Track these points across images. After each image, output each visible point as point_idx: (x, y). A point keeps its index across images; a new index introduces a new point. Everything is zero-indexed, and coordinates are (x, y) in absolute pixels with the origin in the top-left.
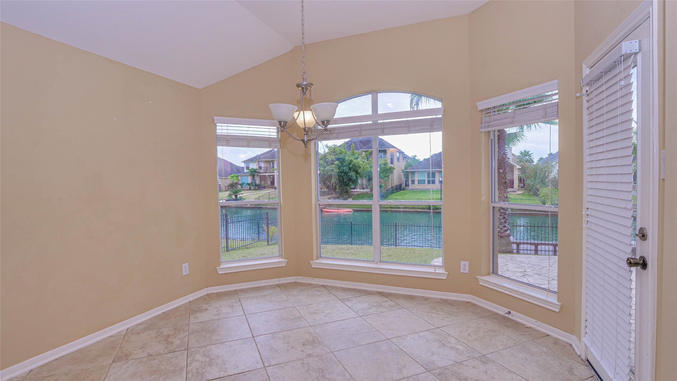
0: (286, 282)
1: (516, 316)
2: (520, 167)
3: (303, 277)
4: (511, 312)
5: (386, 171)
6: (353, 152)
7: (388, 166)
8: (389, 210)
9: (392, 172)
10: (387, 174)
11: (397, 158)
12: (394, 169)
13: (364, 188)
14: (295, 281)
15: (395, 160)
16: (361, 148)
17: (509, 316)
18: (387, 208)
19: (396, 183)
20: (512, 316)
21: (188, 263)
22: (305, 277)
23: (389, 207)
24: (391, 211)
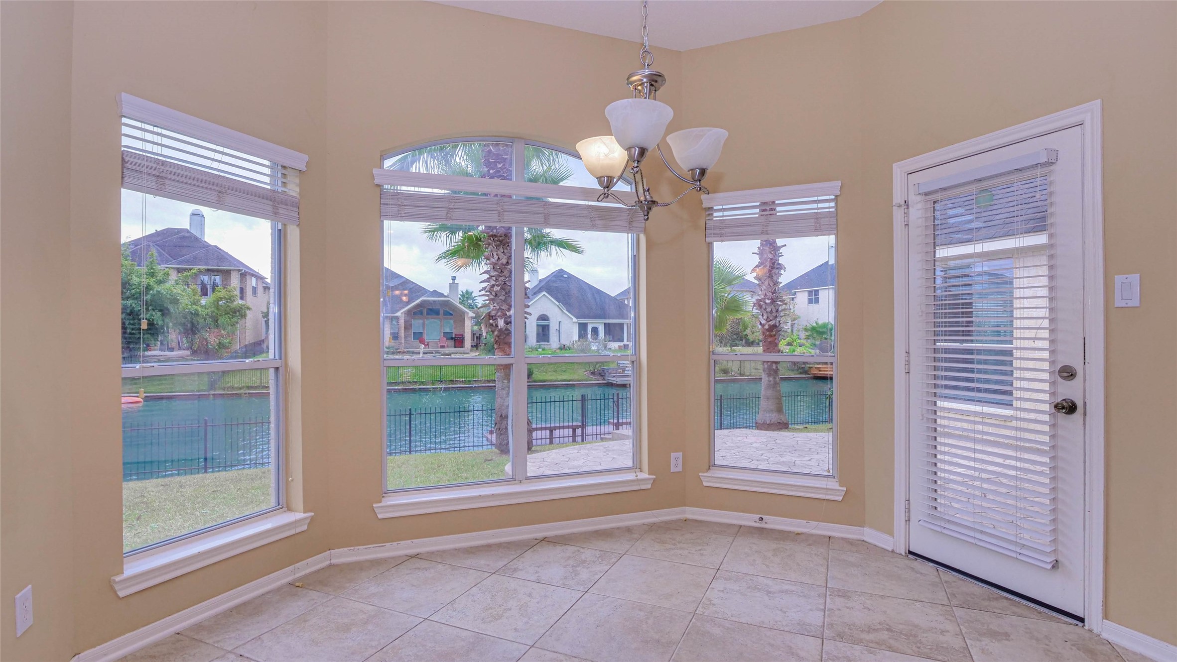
0: (308, 571)
1: (774, 522)
2: (474, 315)
3: (352, 548)
4: (763, 518)
5: (231, 313)
6: (152, 268)
7: (235, 303)
8: (244, 392)
9: (244, 316)
10: (235, 319)
11: (252, 287)
12: (249, 308)
13: (173, 348)
14: (327, 563)
15: (249, 292)
16: (167, 261)
17: (763, 525)
18: (241, 388)
19: (249, 338)
20: (766, 523)
21: (30, 586)
22: (357, 547)
23: (243, 387)
24: (249, 393)
